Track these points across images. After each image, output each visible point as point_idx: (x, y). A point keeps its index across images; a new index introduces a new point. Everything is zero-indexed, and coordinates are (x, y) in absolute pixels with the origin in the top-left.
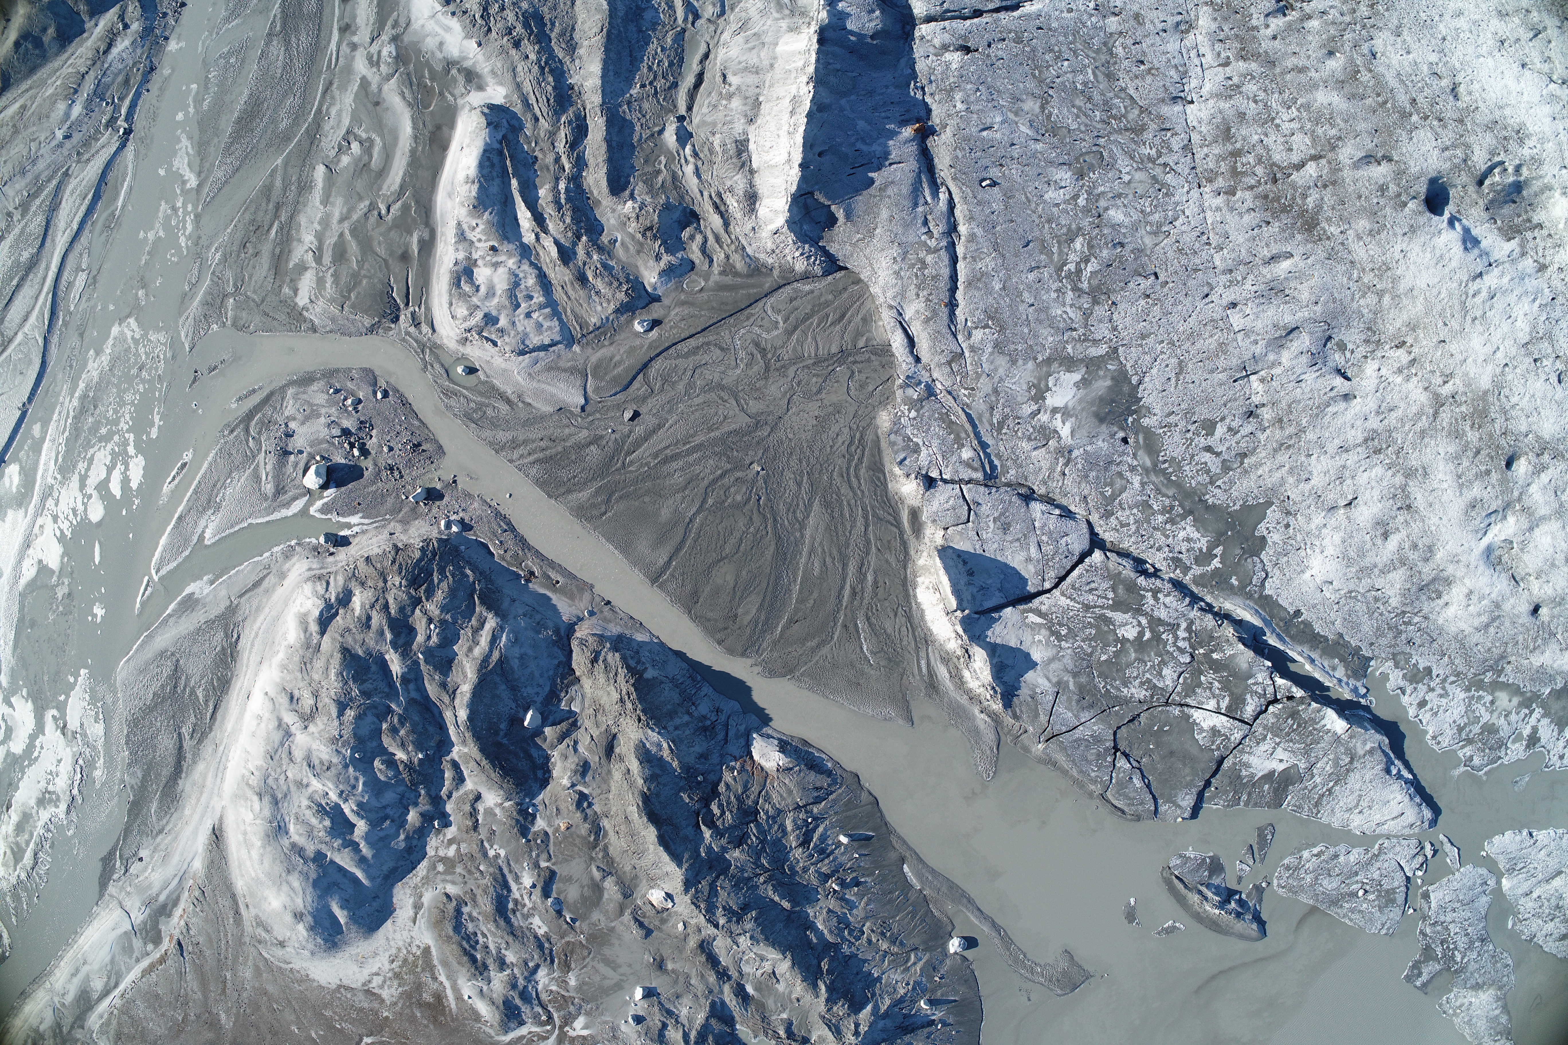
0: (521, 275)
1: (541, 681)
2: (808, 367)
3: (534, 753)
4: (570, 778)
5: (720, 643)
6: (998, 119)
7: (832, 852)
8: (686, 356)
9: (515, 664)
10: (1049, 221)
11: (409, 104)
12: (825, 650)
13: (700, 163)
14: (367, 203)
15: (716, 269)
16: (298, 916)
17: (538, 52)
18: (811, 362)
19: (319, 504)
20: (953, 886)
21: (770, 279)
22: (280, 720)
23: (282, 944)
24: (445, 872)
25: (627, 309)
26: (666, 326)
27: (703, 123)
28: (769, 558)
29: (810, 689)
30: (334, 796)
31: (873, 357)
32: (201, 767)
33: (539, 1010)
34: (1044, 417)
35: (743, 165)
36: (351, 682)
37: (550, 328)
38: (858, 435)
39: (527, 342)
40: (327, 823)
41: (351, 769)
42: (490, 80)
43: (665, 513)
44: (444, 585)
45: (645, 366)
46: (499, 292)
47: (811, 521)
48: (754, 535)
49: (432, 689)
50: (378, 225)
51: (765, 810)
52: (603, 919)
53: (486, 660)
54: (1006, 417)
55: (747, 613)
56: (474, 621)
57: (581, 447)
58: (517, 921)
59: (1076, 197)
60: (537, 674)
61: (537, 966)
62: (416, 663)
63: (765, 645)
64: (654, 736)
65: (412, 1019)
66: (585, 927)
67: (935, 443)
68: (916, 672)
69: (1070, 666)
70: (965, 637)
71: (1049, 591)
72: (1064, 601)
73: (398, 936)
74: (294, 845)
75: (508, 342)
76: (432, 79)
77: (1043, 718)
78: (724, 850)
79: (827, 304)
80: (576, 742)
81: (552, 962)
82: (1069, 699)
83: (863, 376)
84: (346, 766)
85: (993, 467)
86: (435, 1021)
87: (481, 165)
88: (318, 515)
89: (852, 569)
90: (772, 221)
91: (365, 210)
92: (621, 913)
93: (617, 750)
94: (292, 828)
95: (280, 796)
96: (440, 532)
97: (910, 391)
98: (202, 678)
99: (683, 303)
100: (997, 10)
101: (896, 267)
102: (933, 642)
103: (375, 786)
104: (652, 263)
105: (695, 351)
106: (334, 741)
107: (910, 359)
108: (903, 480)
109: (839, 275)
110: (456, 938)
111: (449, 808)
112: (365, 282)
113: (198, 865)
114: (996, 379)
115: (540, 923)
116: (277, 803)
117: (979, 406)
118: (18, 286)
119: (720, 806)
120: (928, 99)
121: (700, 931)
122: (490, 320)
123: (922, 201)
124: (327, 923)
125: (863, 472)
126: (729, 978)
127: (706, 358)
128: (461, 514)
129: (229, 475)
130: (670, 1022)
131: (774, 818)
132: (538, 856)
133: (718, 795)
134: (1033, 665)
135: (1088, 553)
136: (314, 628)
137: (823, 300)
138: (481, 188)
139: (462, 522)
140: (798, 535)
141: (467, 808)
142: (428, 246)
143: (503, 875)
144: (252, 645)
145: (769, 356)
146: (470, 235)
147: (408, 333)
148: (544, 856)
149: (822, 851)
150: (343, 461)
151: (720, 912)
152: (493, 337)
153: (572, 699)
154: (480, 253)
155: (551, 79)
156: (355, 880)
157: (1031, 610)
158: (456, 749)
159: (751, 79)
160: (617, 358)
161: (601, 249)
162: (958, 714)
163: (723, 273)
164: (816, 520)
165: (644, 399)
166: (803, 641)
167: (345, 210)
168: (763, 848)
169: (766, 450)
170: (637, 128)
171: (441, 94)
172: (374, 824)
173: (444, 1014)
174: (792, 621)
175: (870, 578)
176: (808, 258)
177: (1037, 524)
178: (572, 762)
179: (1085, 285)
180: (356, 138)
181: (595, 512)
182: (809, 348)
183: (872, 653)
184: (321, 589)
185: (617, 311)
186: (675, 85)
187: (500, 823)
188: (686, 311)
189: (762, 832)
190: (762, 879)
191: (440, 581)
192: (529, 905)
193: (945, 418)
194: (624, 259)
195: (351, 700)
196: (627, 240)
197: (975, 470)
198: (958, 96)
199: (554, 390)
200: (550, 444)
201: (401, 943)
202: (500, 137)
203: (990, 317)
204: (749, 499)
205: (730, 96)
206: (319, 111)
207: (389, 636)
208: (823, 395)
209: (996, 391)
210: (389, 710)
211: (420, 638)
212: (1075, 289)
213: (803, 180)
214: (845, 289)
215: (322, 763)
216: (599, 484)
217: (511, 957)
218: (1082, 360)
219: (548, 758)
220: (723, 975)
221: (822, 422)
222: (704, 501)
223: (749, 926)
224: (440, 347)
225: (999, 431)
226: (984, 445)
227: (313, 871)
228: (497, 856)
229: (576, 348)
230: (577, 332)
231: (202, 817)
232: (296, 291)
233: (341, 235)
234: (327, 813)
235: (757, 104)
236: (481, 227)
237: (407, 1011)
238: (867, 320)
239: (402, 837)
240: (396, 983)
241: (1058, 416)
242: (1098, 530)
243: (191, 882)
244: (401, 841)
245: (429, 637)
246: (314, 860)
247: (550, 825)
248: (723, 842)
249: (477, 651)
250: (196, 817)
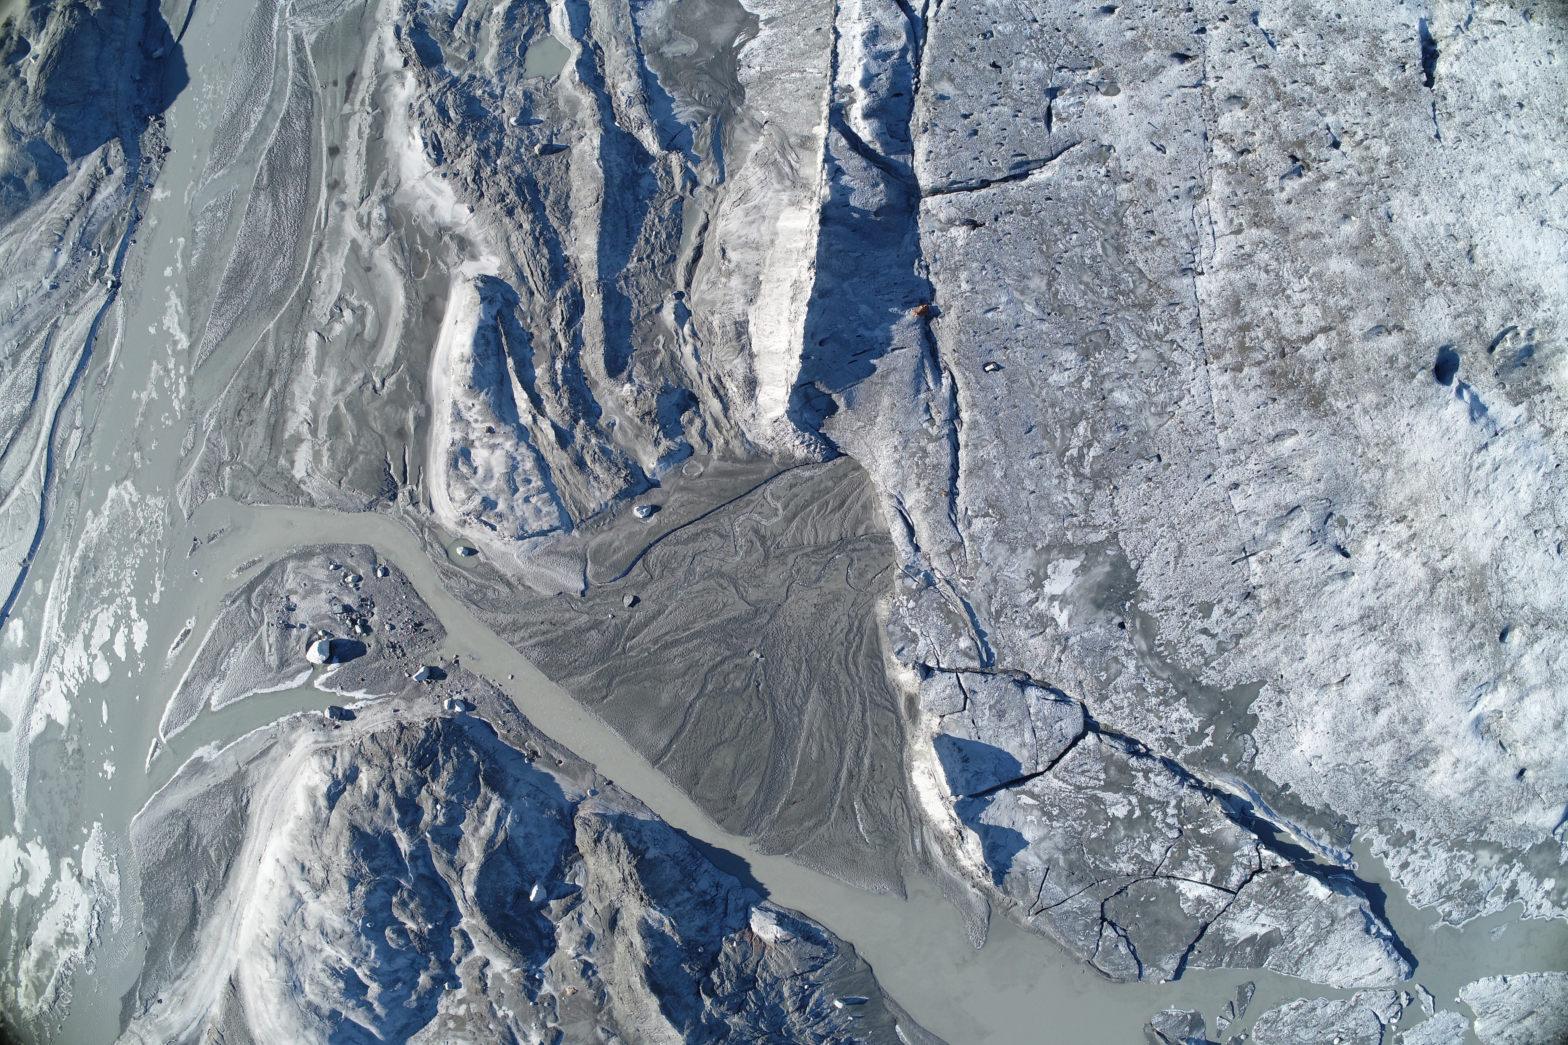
0: (519, 458)
1: (546, 858)
2: (807, 555)
3: (540, 923)
4: (575, 949)
5: (719, 822)
6: (1004, 299)
7: (827, 1015)
8: (686, 542)
9: (520, 843)
10: (1053, 405)
11: (402, 272)
12: (822, 830)
13: (699, 344)
14: (361, 375)
15: (715, 455)
17: (533, 222)
18: (810, 549)
19: (323, 678)
21: (769, 465)
22: (292, 889)
24: (455, 1029)
25: (626, 495)
26: (666, 511)
27: (702, 301)
28: (768, 742)
29: (807, 866)
30: (347, 962)
31: (872, 545)
32: (216, 921)
34: (1042, 605)
35: (742, 349)
36: (361, 860)
37: (549, 513)
38: (856, 623)
39: (526, 528)
40: (341, 985)
41: (363, 938)
42: (483, 249)
43: (665, 698)
44: (449, 766)
45: (645, 552)
46: (497, 475)
47: (810, 707)
48: (754, 720)
49: (440, 866)
50: (373, 399)
51: (763, 978)
53: (491, 840)
54: (1003, 606)
55: (746, 794)
56: (479, 802)
57: (581, 631)
59: (1081, 379)
60: (542, 852)
62: (424, 841)
63: (763, 824)
64: (656, 914)
67: (933, 633)
68: (910, 849)
69: (1061, 844)
70: (959, 821)
71: (1042, 773)
72: (1056, 783)
74: (309, 1004)
75: (507, 527)
76: (424, 245)
77: (1033, 894)
78: (724, 1016)
79: (827, 491)
80: (580, 915)
82: (1059, 875)
83: (863, 564)
84: (358, 935)
85: (990, 655)
87: (476, 344)
88: (322, 689)
89: (849, 753)
90: (771, 409)
91: (360, 382)
93: (620, 923)
94: (307, 987)
95: (294, 959)
96: (443, 712)
97: (909, 582)
98: (214, 838)
99: (682, 489)
100: (1005, 180)
101: (897, 456)
102: (928, 822)
103: (387, 953)
104: (650, 448)
105: (694, 538)
106: (345, 912)
107: (910, 549)
108: (900, 668)
109: (839, 461)
111: (459, 971)
112: (361, 458)
113: (216, 1010)
114: (995, 568)
116: (292, 965)
117: (977, 595)
118: (13, 440)
119: (720, 975)
120: (932, 279)
122: (488, 504)
123: (924, 387)
125: (861, 659)
127: (706, 545)
128: (464, 694)
129: (233, 644)
131: (771, 985)
132: (545, 1017)
133: (718, 964)
134: (1024, 844)
135: (1083, 736)
136: (322, 802)
137: (822, 486)
138: (477, 368)
139: (465, 702)
140: (796, 720)
141: (476, 973)
142: (424, 423)
143: (512, 1034)
144: (262, 811)
145: (769, 543)
146: (467, 415)
147: (406, 512)
148: (552, 1017)
149: (818, 1015)
150: (345, 637)
152: (492, 521)
153: (576, 875)
154: (476, 434)
155: (545, 251)
156: (370, 1035)
157: (1024, 792)
158: (464, 920)
159: (751, 256)
160: (617, 543)
161: (599, 433)
162: (951, 889)
163: (722, 458)
164: (814, 706)
165: (644, 585)
166: (800, 821)
167: (339, 382)
168: (761, 1013)
169: (765, 638)
170: (635, 305)
171: (434, 262)
172: (387, 986)
174: (790, 803)
175: (866, 761)
176: (808, 446)
177: (1032, 710)
178: (577, 933)
179: (1087, 471)
180: (348, 304)
181: (596, 696)
182: (808, 536)
183: (868, 832)
184: (328, 764)
185: (616, 497)
186: (673, 259)
187: (507, 987)
188: (685, 497)
189: (760, 998)
191: (445, 762)
193: (943, 608)
194: (623, 443)
195: (361, 876)
196: (626, 424)
197: (972, 658)
198: (963, 275)
199: (554, 575)
200: (550, 627)
202: (494, 313)
203: (990, 506)
204: (748, 686)
205: (729, 274)
206: (310, 274)
207: (396, 815)
208: (822, 583)
209: (994, 580)
210: (399, 886)
211: (427, 817)
212: (1077, 474)
213: (804, 371)
214: (845, 475)
215: (334, 931)
216: (599, 668)
218: (1082, 547)
219: (553, 929)
221: (821, 611)
222: (704, 687)
224: (438, 526)
225: (997, 620)
226: (981, 634)
227: (328, 1027)
228: (506, 1017)
229: (575, 533)
230: (576, 517)
231: (219, 967)
232: (292, 463)
233: (336, 408)
234: (340, 976)
235: (757, 284)
236: (478, 407)
238: (867, 508)
239: (414, 997)
241: (1056, 603)
242: (1092, 713)
243: (210, 1026)
244: (412, 1001)
245: (436, 817)
246: (330, 1018)
247: (556, 990)
248: (723, 1009)
249: (483, 831)
250: (213, 967)
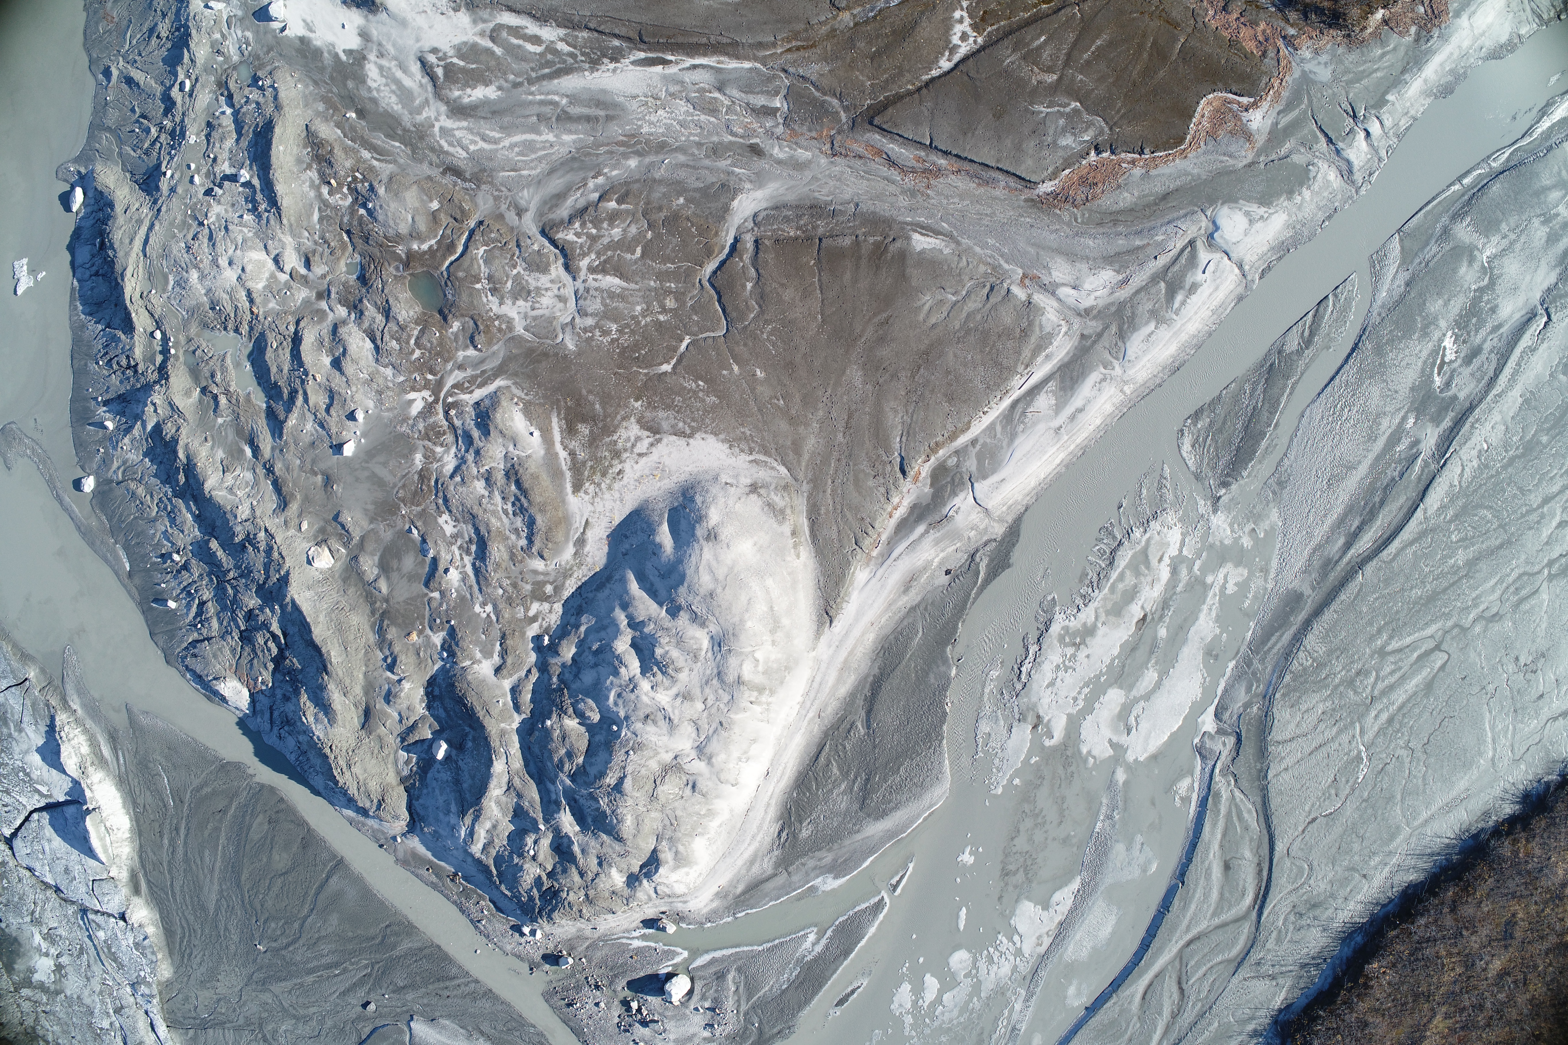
1: (434, 783)
2: (230, 1022)
3: (441, 713)
4: (401, 690)
5: (281, 800)
7: (182, 590)
9: (453, 808)
12: (196, 782)
16: (712, 536)
18: (227, 1026)
19: (678, 960)
20: (92, 544)
23: (754, 488)
24: (544, 583)
29: (207, 748)
30: (646, 684)
32: (844, 690)
33: (457, 423)
34: (53, 951)
36: (608, 812)
38: (185, 962)
40: (659, 652)
41: (622, 714)
43: (334, 920)
47: (214, 897)
49: (532, 792)
52: (382, 533)
53: (477, 818)
54: (79, 957)
55: (261, 824)
57: (412, 986)
58: (468, 531)
60: (437, 792)
61: (452, 477)
62: (546, 821)
64: (318, 731)
65: (606, 399)
66: (399, 522)
67: (124, 948)
68: (127, 754)
69: (14, 744)
70: (84, 785)
71: (34, 811)
72: (23, 800)
73: (609, 505)
74: (703, 625)
77: (28, 702)
78: (261, 609)
80: (401, 721)
81: (437, 482)
82: (13, 715)
83: (187, 1007)
84: (627, 718)
85: (83, 920)
86: (579, 401)
88: (679, 950)
89: (180, 851)
92: (363, 539)
93: (361, 712)
94: (705, 643)
97: (147, 991)
98: (831, 791)
102: (114, 779)
103: (597, 692)
106: (638, 747)
107: (151, 1015)
108: (145, 921)
110: (532, 511)
111: (533, 657)
113: (860, 575)
114: (89, 988)
115: (445, 527)
117: (98, 970)
119: (269, 650)
121: (286, 522)
124: (683, 525)
125: (179, 931)
126: (264, 466)
128: (523, 940)
129: (783, 992)
130: (322, 414)
132: (441, 605)
133: (272, 660)
134: (39, 750)
135: (14, 835)
136: (666, 855)
139: (521, 934)
141: (509, 661)
143: (478, 583)
144: (760, 828)
148: (434, 604)
149: (189, 594)
150: (649, 998)
151: (262, 546)
153: (407, 762)
156: (642, 579)
157: (46, 796)
158: (515, 725)
162: (93, 710)
165: (359, 1018)
166: (214, 793)
169: (255, 961)
172: (607, 648)
173: (568, 409)
175: (166, 841)
177: (48, 868)
178: (403, 703)
181: (395, 929)
183: (160, 775)
184: (662, 889)
187: (477, 643)
189: (234, 619)
190: (231, 575)
192: (455, 548)
193: (119, 966)
195: (609, 793)
197: (94, 921)
199: (438, 1036)
200: (440, 993)
201: (607, 496)
203: (99, 1036)
204: (265, 922)
207: (576, 848)
208: (215, 998)
209: (88, 979)
210: (573, 777)
211: (546, 842)
215: (655, 722)
216: (396, 953)
217: (480, 486)
218: (35, 988)
219: (429, 707)
220: (270, 470)
221: (212, 976)
222: (302, 926)
223: (238, 529)
225: (82, 948)
226: (90, 939)
227: (682, 596)
228: (483, 604)
231: (847, 634)
234: (657, 664)
237: (610, 410)
239: (583, 629)
240: (620, 445)
241: (44, 951)
242: (9, 853)
243: (875, 553)
244: (586, 622)
245: (535, 842)
246: (679, 608)
247: (428, 637)
248: (261, 618)
249: (488, 825)
250: (856, 632)
